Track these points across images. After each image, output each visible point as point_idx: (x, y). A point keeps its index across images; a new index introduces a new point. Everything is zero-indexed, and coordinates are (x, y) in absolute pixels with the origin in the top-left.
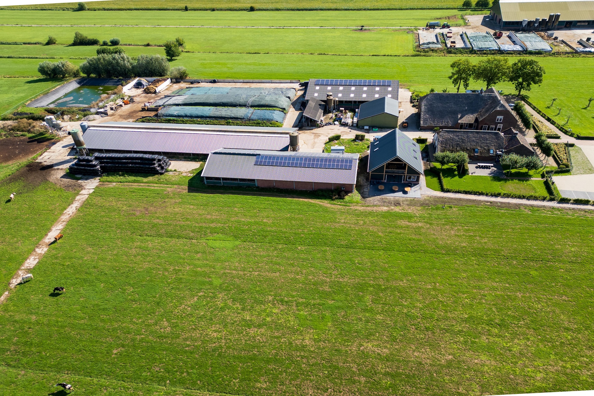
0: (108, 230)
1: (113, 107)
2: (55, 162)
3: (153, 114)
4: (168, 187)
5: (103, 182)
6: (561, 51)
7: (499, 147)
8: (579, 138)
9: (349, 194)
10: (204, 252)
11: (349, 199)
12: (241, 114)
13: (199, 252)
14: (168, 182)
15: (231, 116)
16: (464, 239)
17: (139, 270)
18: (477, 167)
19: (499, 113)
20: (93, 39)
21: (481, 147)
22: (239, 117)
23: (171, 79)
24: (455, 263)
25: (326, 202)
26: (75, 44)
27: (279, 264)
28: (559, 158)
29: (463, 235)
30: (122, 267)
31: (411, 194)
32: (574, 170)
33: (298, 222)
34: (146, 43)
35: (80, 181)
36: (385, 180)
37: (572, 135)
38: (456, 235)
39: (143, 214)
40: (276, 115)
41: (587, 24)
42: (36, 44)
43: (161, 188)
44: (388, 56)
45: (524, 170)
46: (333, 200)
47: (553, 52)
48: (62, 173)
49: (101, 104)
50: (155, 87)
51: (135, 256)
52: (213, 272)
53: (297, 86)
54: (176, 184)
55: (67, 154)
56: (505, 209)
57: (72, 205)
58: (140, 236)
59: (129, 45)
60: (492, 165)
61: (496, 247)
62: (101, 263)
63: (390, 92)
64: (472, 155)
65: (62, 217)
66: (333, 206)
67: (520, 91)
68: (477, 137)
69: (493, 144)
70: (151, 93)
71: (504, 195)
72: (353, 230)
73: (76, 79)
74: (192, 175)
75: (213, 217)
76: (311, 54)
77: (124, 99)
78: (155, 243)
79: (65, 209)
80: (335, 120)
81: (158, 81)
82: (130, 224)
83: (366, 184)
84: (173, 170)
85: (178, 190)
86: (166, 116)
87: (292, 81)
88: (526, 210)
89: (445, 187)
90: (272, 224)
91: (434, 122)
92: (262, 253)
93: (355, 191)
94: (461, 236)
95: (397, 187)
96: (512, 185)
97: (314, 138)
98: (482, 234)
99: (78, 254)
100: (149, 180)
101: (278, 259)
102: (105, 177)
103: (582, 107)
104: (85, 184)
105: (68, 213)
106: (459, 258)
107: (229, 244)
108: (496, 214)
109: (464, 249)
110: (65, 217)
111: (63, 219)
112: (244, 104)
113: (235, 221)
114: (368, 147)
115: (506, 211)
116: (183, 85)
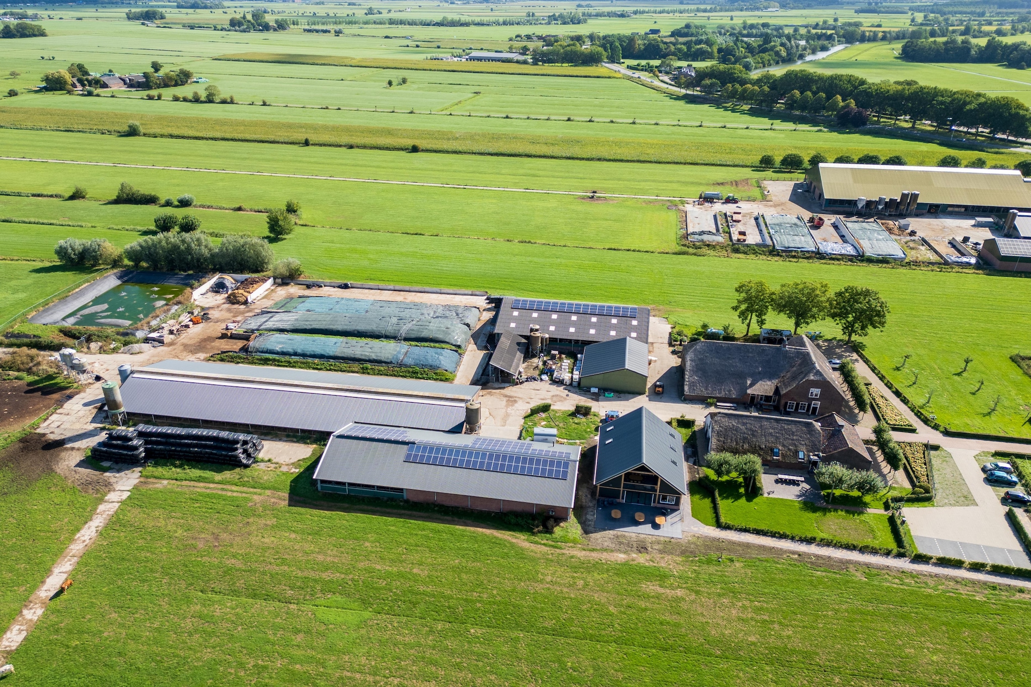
0: (147, 576)
1: (174, 328)
2: (69, 434)
3: (240, 344)
4: (255, 493)
5: (147, 477)
6: (920, 258)
7: (814, 448)
8: (947, 433)
9: (562, 524)
10: (309, 632)
11: (561, 533)
12: (387, 355)
13: (300, 631)
14: (256, 484)
15: (371, 358)
16: (752, 626)
17: (196, 664)
18: (777, 482)
19: (814, 384)
20: (150, 195)
21: (784, 446)
22: (383, 359)
23: (275, 278)
25: (523, 537)
26: (118, 201)
27: (435, 664)
28: (914, 472)
29: (751, 618)
30: (166, 656)
31: (665, 529)
32: (938, 497)
33: (472, 578)
34: (237, 206)
35: (107, 474)
36: (623, 498)
37: (936, 427)
38: (739, 619)
39: (210, 547)
40: (445, 358)
41: (963, 210)
42: (51, 196)
43: (244, 495)
45: (855, 493)
46: (533, 534)
47: (907, 260)
48: (78, 457)
49: (154, 323)
50: (246, 294)
51: (190, 634)
52: (322, 675)
53: (483, 302)
54: (269, 489)
55: (90, 419)
56: (822, 569)
57: (91, 523)
58: (202, 591)
59: (208, 207)
60: (803, 479)
61: (806, 647)
62: (132, 645)
63: (635, 329)
64: (769, 458)
65: (72, 547)
66: (533, 547)
67: (850, 335)
68: (778, 429)
69: (803, 443)
70: (238, 303)
71: (821, 541)
72: (565, 598)
73: (115, 271)
74: (297, 470)
75: (328, 559)
76: (508, 241)
77: (192, 313)
78: (227, 607)
79: (78, 530)
80: (542, 373)
81: (253, 282)
82: (186, 566)
83: (591, 504)
84: (266, 459)
85: (273, 500)
86: (262, 352)
87: (474, 292)
88: (858, 574)
89: (723, 520)
90: (427, 579)
91: (706, 389)
92: (407, 639)
93: (572, 518)
94: (748, 620)
95: (643, 515)
96: (836, 521)
97: (507, 406)
98: (784, 619)
99: (94, 623)
100: (224, 477)
101: (434, 652)
102: (150, 468)
103: (953, 371)
104: (115, 480)
105: (83, 539)
106: (743, 666)
107: (352, 617)
108: (808, 578)
109: (752, 647)
110: (77, 547)
111: (74, 551)
112: (393, 335)
113: (365, 570)
114: (597, 429)
115: (824, 574)
116: (294, 290)
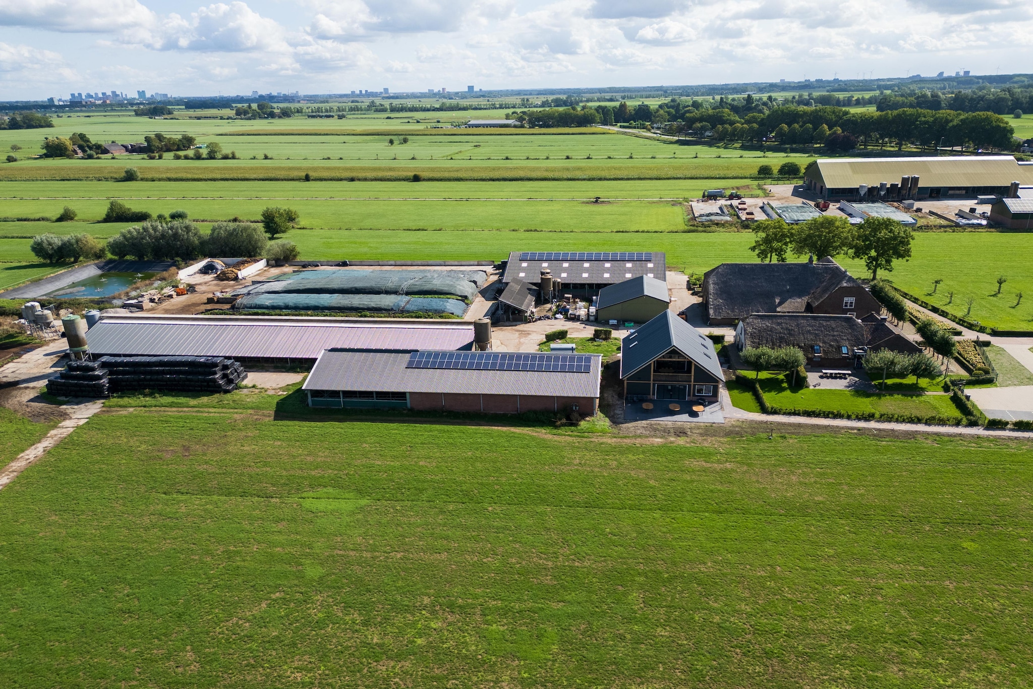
0: (100, 484)
1: (155, 297)
2: (23, 377)
3: (228, 306)
4: (236, 413)
5: (110, 407)
6: (931, 223)
7: (858, 342)
8: (995, 333)
9: (587, 419)
10: (293, 520)
11: (588, 426)
12: (387, 304)
13: (283, 520)
14: (238, 405)
15: (370, 306)
16: (818, 489)
17: (151, 554)
18: (821, 377)
19: (848, 292)
20: (141, 213)
21: (824, 342)
22: (383, 307)
23: (268, 261)
24: (808, 530)
25: (544, 431)
26: (108, 219)
27: (447, 538)
28: (968, 362)
29: (815, 482)
30: (114, 549)
31: (704, 417)
32: (1000, 379)
33: (488, 465)
34: (232, 218)
35: (64, 407)
36: (654, 394)
37: (982, 330)
38: (801, 483)
39: (178, 456)
40: (451, 305)
41: (964, 192)
42: (39, 220)
43: (222, 415)
44: (643, 232)
45: (911, 380)
46: (556, 427)
47: (918, 225)
48: (32, 394)
49: (133, 294)
50: (236, 271)
51: (146, 529)
52: (307, 555)
53: (490, 269)
54: (252, 408)
55: (50, 365)
56: (886, 439)
57: (39, 445)
58: (165, 493)
59: (203, 221)
60: (850, 372)
61: (884, 502)
62: (74, 542)
63: (651, 270)
64: (810, 356)
65: (13, 464)
66: (556, 438)
67: (875, 272)
68: (815, 326)
69: (845, 338)
70: (228, 279)
71: (881, 417)
72: (597, 476)
73: (96, 262)
74: (285, 393)
75: (319, 459)
76: (513, 230)
77: (177, 287)
78: (194, 504)
79: (23, 451)
80: (556, 313)
81: (243, 263)
82: (149, 473)
83: (619, 403)
84: (250, 386)
85: (256, 417)
86: (251, 308)
87: (480, 263)
88: (929, 441)
89: (768, 404)
90: (436, 469)
91: (733, 311)
92: (412, 519)
93: (599, 415)
94: (811, 484)
95: (678, 405)
96: (893, 403)
97: (520, 338)
98: (853, 481)
99: (28, 526)
100: (200, 402)
101: (445, 528)
102: (115, 400)
103: (987, 294)
104: (72, 411)
105: (27, 457)
106: (814, 522)
107: (347, 504)
108: (872, 448)
109: (821, 505)
110: (18, 465)
111: (14, 468)
112: (394, 290)
113: (362, 465)
114: (619, 349)
115: (890, 443)
116: (287, 269)
